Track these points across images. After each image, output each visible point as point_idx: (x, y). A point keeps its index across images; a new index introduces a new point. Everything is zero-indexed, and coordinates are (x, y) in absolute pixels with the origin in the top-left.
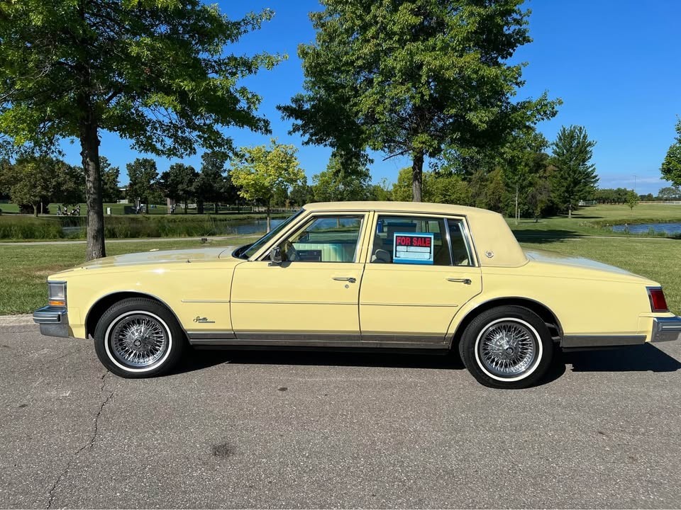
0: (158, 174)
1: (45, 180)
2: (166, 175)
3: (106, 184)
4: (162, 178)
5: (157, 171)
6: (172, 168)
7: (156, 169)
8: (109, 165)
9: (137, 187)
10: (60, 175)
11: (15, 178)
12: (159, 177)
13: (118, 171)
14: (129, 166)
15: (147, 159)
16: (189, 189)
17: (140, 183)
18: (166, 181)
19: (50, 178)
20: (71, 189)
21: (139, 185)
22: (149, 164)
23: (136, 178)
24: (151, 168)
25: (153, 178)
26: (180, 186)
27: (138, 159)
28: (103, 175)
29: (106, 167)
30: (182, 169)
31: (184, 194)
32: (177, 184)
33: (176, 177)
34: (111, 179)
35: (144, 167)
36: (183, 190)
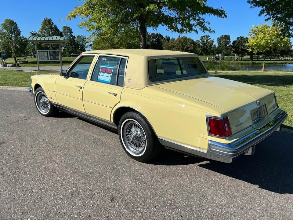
0: (230, 42)
1: (183, 46)
2: (234, 42)
3: (207, 47)
4: (233, 43)
6: (238, 39)
7: (230, 39)
8: (210, 39)
9: (220, 48)
10: (189, 44)
11: (173, 46)
12: (231, 43)
13: (213, 41)
14: (218, 39)
15: (226, 35)
17: (222, 46)
18: (234, 45)
19: (185, 45)
20: (192, 49)
21: (221, 47)
22: (227, 38)
23: (221, 44)
24: (228, 39)
25: (228, 44)
26: (240, 47)
27: (222, 35)
28: (207, 43)
29: (209, 40)
30: (242, 39)
31: (241, 51)
32: (239, 46)
33: (239, 43)
34: (210, 44)
35: (225, 39)
36: (242, 49)
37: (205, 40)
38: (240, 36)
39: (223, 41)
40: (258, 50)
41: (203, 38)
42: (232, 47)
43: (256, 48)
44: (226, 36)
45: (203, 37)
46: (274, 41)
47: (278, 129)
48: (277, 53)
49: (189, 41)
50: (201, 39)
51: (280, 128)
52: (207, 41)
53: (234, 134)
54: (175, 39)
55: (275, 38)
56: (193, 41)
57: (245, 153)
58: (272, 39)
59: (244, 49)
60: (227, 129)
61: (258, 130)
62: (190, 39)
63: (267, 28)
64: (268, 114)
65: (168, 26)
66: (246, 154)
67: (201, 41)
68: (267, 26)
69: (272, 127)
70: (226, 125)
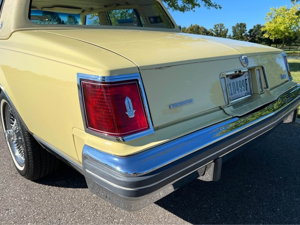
0: (246, 30)
2: (251, 31)
4: (249, 32)
5: (246, 29)
6: (255, 27)
7: (246, 28)
12: (247, 32)
13: (228, 30)
14: (233, 27)
16: (261, 37)
17: (237, 35)
18: (250, 34)
21: (237, 36)
22: (243, 26)
23: (236, 33)
24: (243, 28)
25: (244, 32)
26: (257, 36)
27: (238, 24)
28: (220, 32)
29: (223, 28)
30: (260, 27)
31: (258, 40)
32: (255, 35)
33: (256, 31)
34: (224, 33)
35: (241, 27)
36: (259, 38)
37: (219, 29)
38: (257, 25)
39: (239, 30)
40: (276, 36)
41: (217, 27)
42: (249, 36)
43: (273, 33)
44: (241, 24)
45: (217, 25)
46: (293, 25)
47: (289, 120)
48: (297, 42)
49: (201, 30)
50: (214, 28)
51: (292, 117)
52: (221, 30)
53: (156, 129)
54: (187, 28)
55: (294, 22)
56: (205, 30)
57: (199, 176)
58: (291, 24)
59: (261, 38)
60: (131, 113)
61: (237, 119)
62: (203, 27)
63: (286, 11)
64: (267, 87)
65: (167, 3)
66: (201, 178)
67: (214, 30)
68: (287, 9)
69: (273, 114)
70: (128, 102)
